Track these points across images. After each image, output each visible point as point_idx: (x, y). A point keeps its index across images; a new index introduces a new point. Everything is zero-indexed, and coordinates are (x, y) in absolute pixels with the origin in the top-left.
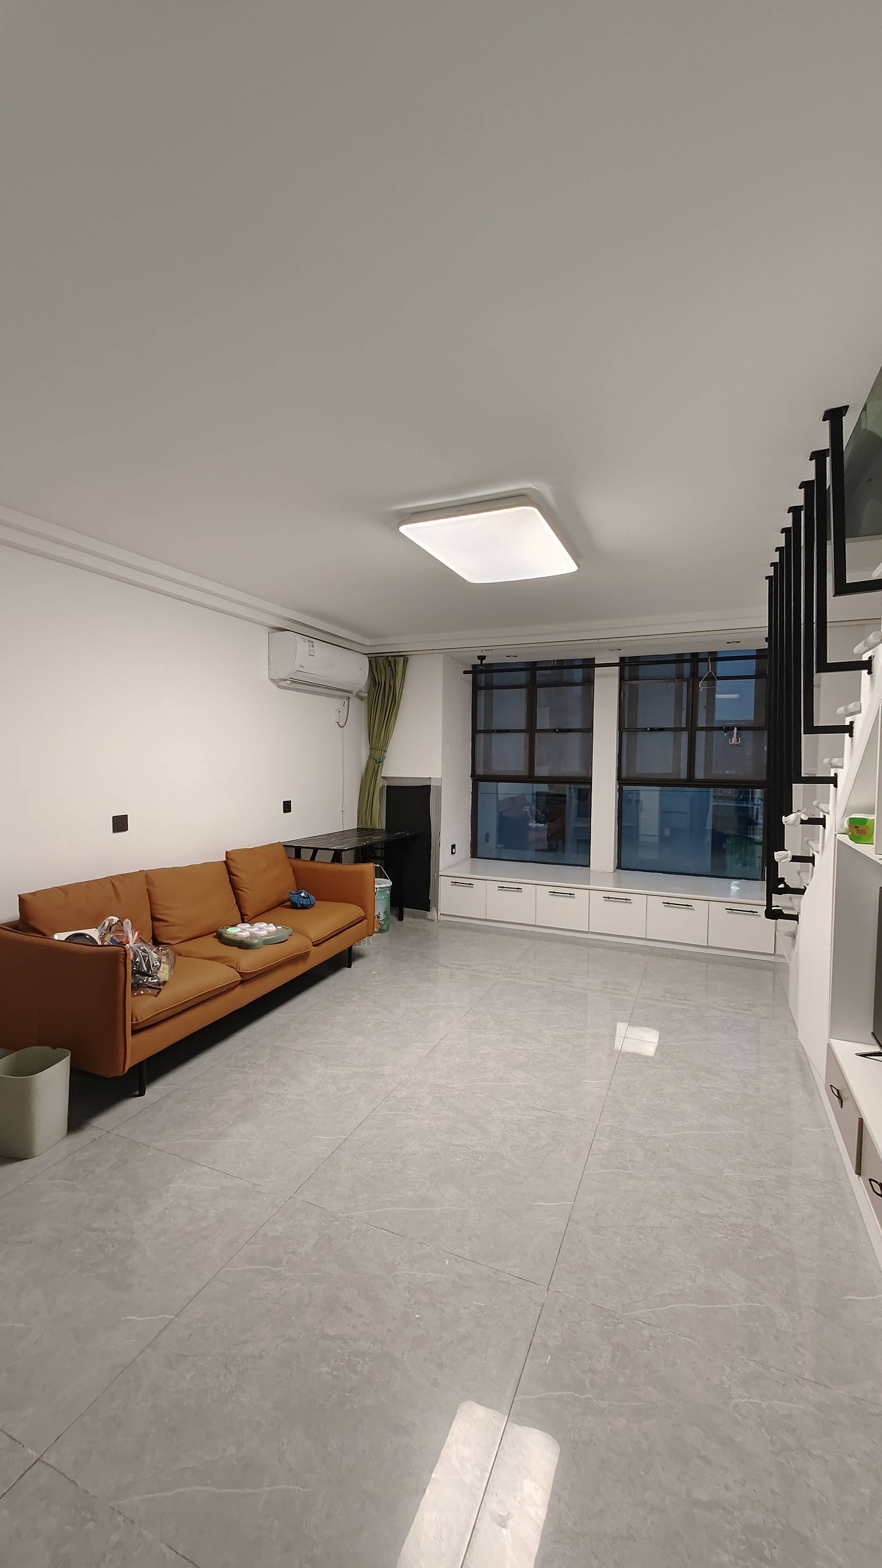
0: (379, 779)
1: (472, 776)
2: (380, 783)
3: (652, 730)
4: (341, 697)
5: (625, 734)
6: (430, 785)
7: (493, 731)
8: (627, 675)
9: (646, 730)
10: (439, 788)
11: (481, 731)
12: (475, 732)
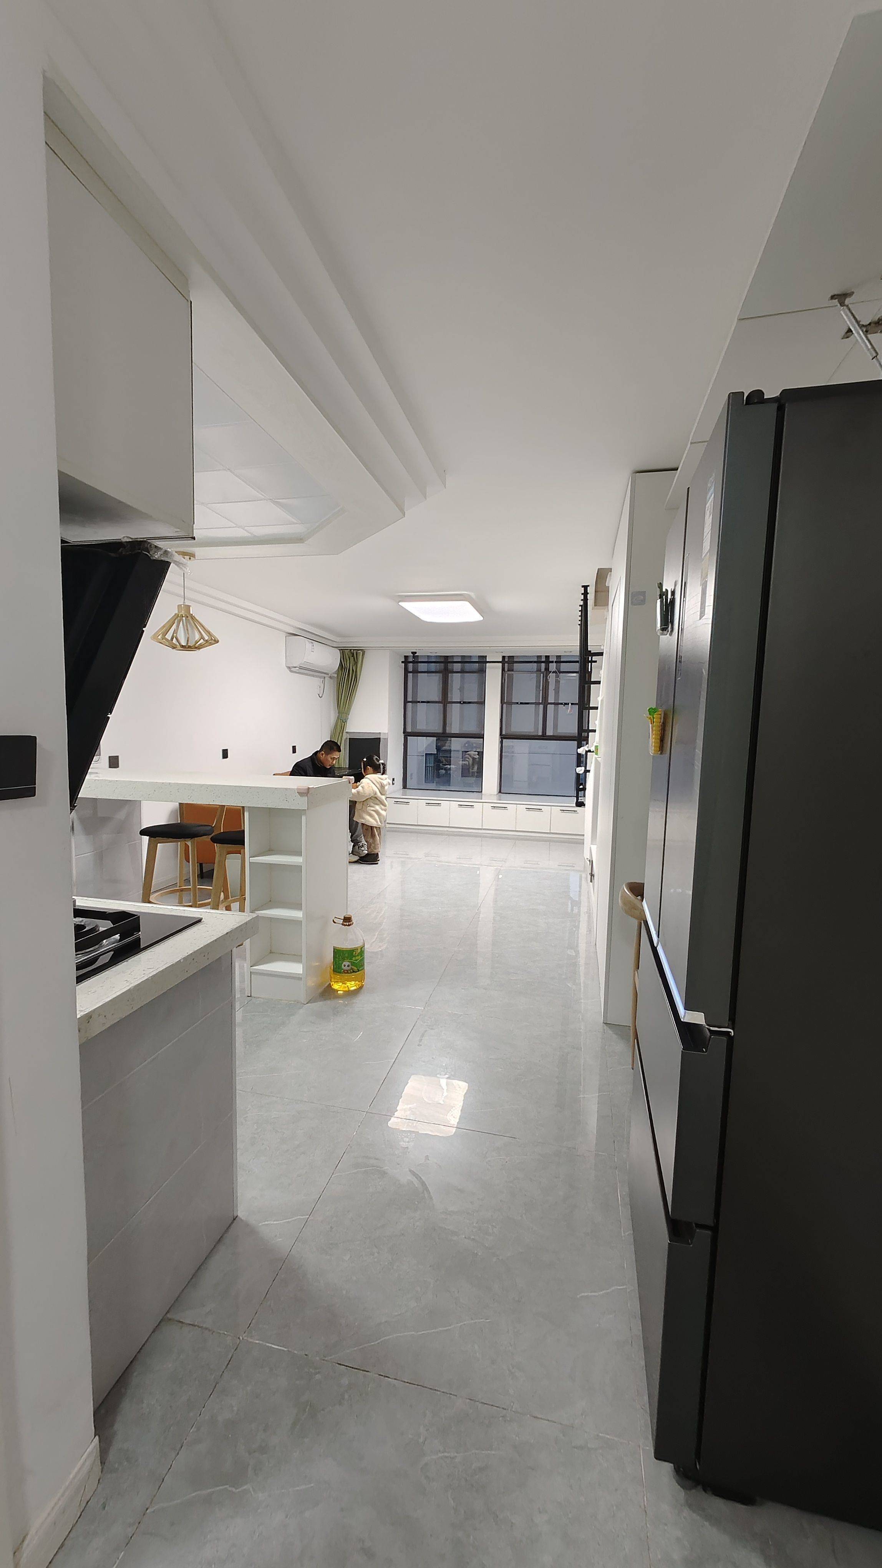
0: (344, 733)
1: (404, 733)
2: (345, 736)
3: (521, 703)
4: (320, 677)
5: (505, 705)
6: (380, 738)
7: (419, 702)
8: (506, 669)
9: (518, 703)
10: (386, 739)
11: (409, 702)
12: (406, 702)
